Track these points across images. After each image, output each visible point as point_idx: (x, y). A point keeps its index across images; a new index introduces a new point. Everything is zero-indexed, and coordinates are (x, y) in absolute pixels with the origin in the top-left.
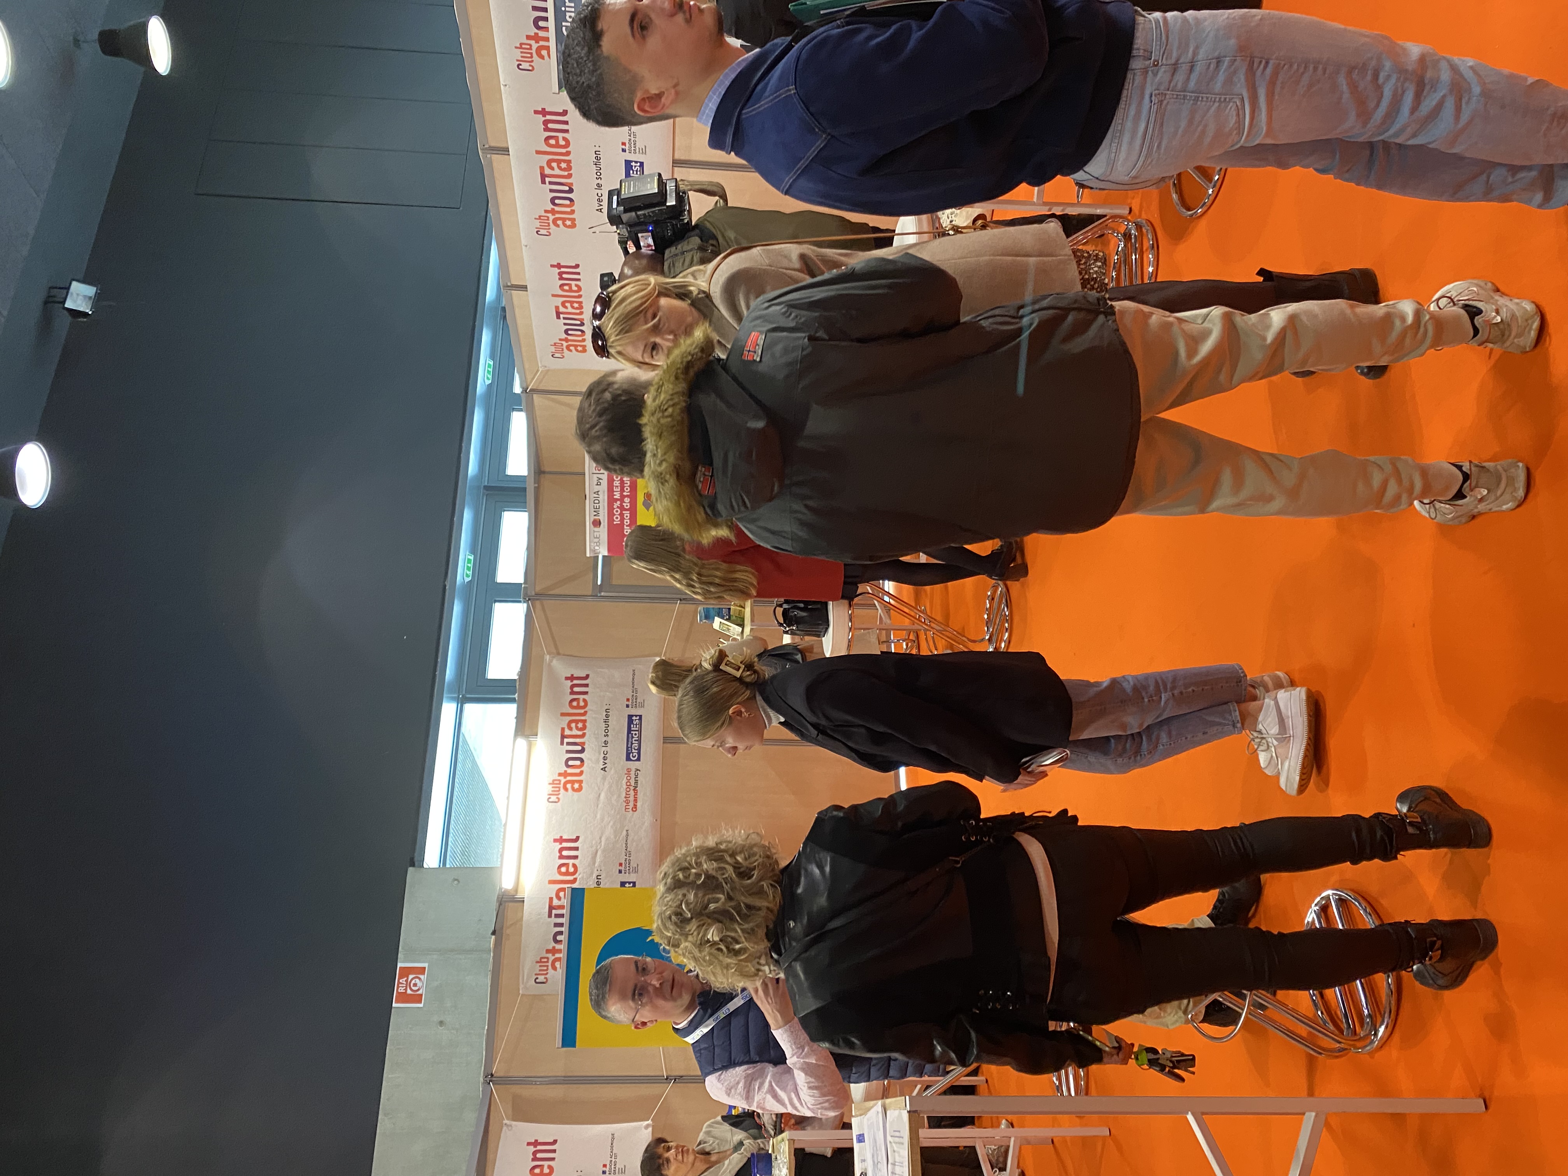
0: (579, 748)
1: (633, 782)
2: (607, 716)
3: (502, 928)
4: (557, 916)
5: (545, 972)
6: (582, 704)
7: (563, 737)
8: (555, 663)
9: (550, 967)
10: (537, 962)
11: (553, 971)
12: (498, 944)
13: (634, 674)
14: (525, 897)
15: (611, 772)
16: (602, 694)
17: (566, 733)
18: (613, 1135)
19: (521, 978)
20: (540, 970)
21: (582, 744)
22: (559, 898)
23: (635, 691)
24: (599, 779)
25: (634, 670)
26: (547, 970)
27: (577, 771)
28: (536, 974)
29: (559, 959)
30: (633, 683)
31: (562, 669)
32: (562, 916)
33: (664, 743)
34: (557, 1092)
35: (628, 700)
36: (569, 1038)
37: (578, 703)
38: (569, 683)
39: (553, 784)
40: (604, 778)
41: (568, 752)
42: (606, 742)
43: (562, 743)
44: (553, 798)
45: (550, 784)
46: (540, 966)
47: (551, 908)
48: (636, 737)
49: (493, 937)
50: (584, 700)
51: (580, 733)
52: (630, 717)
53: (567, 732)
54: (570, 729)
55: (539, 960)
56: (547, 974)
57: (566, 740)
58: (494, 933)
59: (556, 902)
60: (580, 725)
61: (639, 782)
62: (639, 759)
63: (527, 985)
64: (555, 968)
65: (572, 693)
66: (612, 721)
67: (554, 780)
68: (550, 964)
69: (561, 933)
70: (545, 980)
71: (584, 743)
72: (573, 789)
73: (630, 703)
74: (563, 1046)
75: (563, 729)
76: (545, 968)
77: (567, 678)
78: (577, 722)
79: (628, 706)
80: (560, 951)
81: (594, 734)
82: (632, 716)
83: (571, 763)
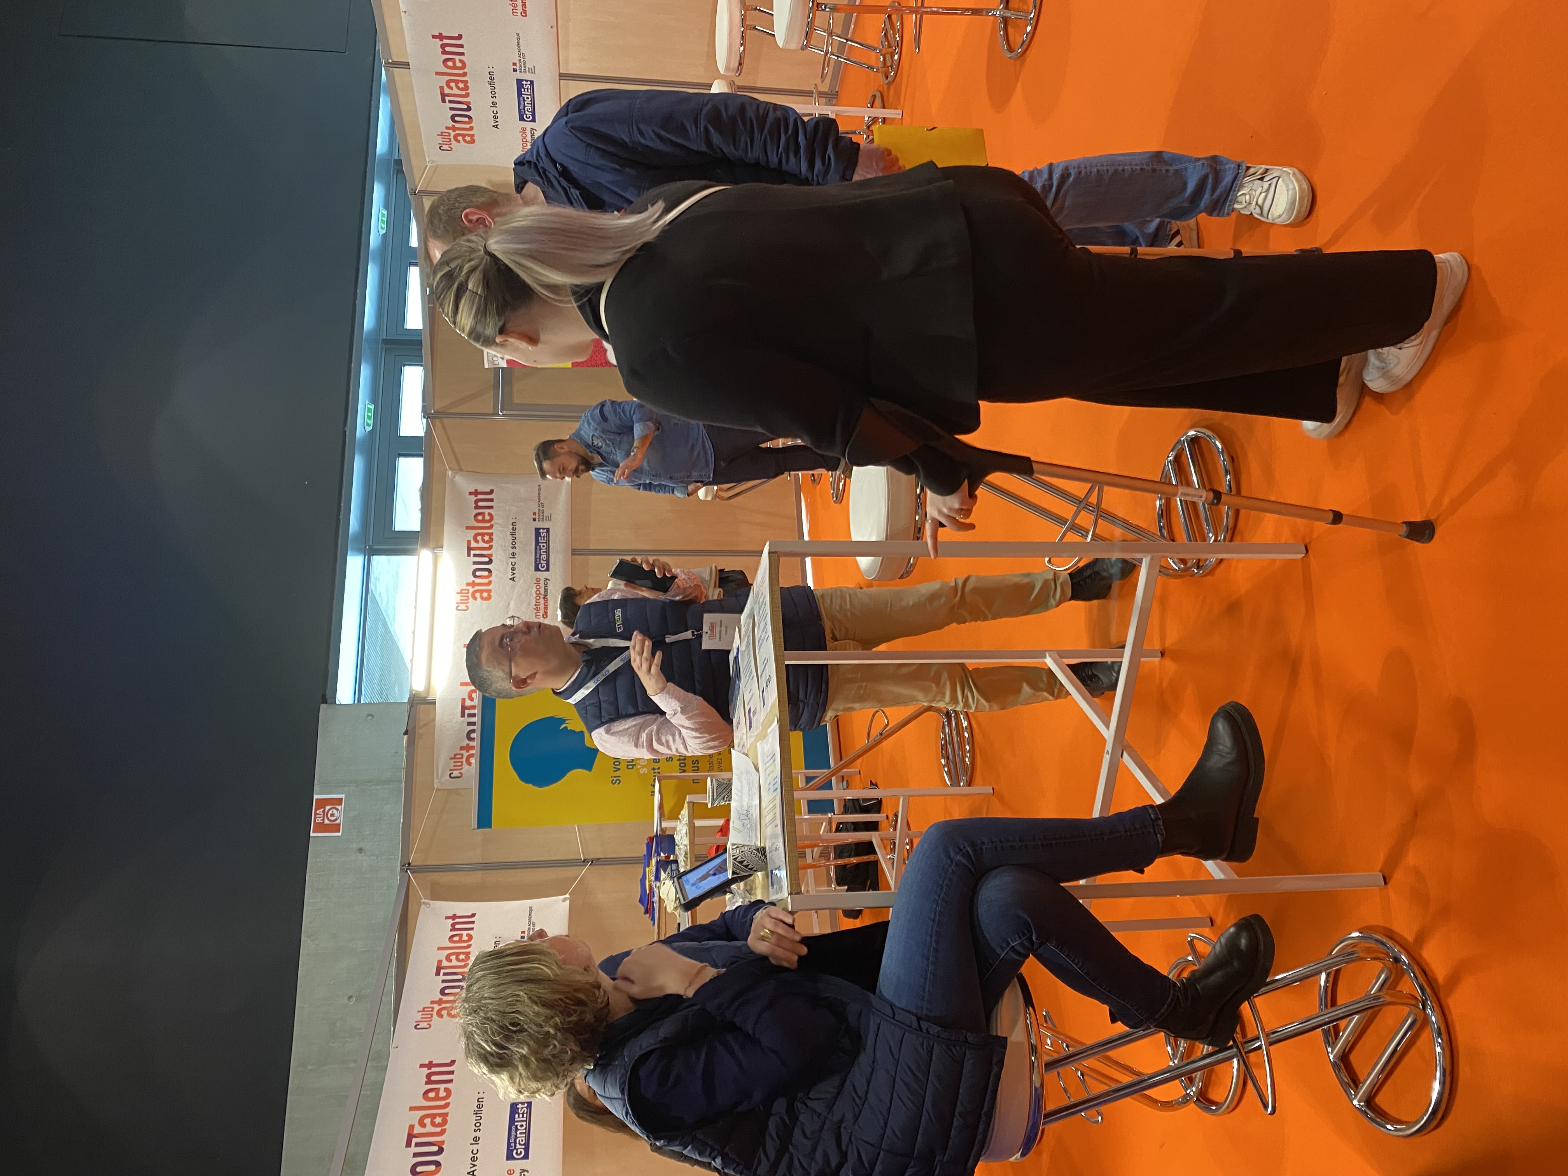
0: (487, 559)
1: (542, 591)
2: (514, 529)
3: (414, 728)
4: (470, 715)
5: (460, 768)
6: (487, 518)
7: (469, 549)
8: (458, 478)
9: (464, 763)
10: (451, 759)
11: (467, 767)
12: (411, 744)
13: (540, 489)
14: (437, 697)
15: (520, 582)
16: (507, 508)
17: (472, 546)
18: (531, 908)
19: (435, 772)
20: (454, 766)
21: (489, 556)
22: (472, 699)
23: (541, 505)
24: (508, 589)
25: (539, 486)
26: (462, 765)
27: (485, 581)
28: (450, 770)
29: (472, 755)
30: (539, 497)
31: (465, 484)
32: (474, 715)
33: (572, 554)
34: (476, 878)
35: (535, 514)
36: (484, 819)
37: (484, 517)
38: (473, 498)
39: (461, 593)
40: (513, 587)
41: (475, 563)
42: (514, 554)
43: (469, 555)
44: (462, 607)
45: (458, 593)
46: (455, 762)
47: (464, 708)
48: (544, 549)
49: (406, 736)
50: (490, 514)
51: (487, 545)
52: (537, 530)
53: (473, 544)
54: (477, 541)
55: (453, 756)
56: (462, 769)
57: (472, 552)
58: (406, 733)
59: (468, 703)
60: (486, 538)
61: (549, 591)
62: (548, 570)
63: (441, 780)
64: (469, 764)
65: (477, 507)
66: (519, 534)
67: (461, 590)
68: (464, 760)
69: (473, 731)
70: (460, 775)
71: (491, 555)
72: (482, 598)
73: (537, 517)
74: (479, 827)
75: (469, 542)
76: (460, 764)
77: (471, 493)
78: (483, 535)
79: (534, 520)
80: (473, 748)
81: (502, 546)
82: (540, 529)
83: (478, 573)
